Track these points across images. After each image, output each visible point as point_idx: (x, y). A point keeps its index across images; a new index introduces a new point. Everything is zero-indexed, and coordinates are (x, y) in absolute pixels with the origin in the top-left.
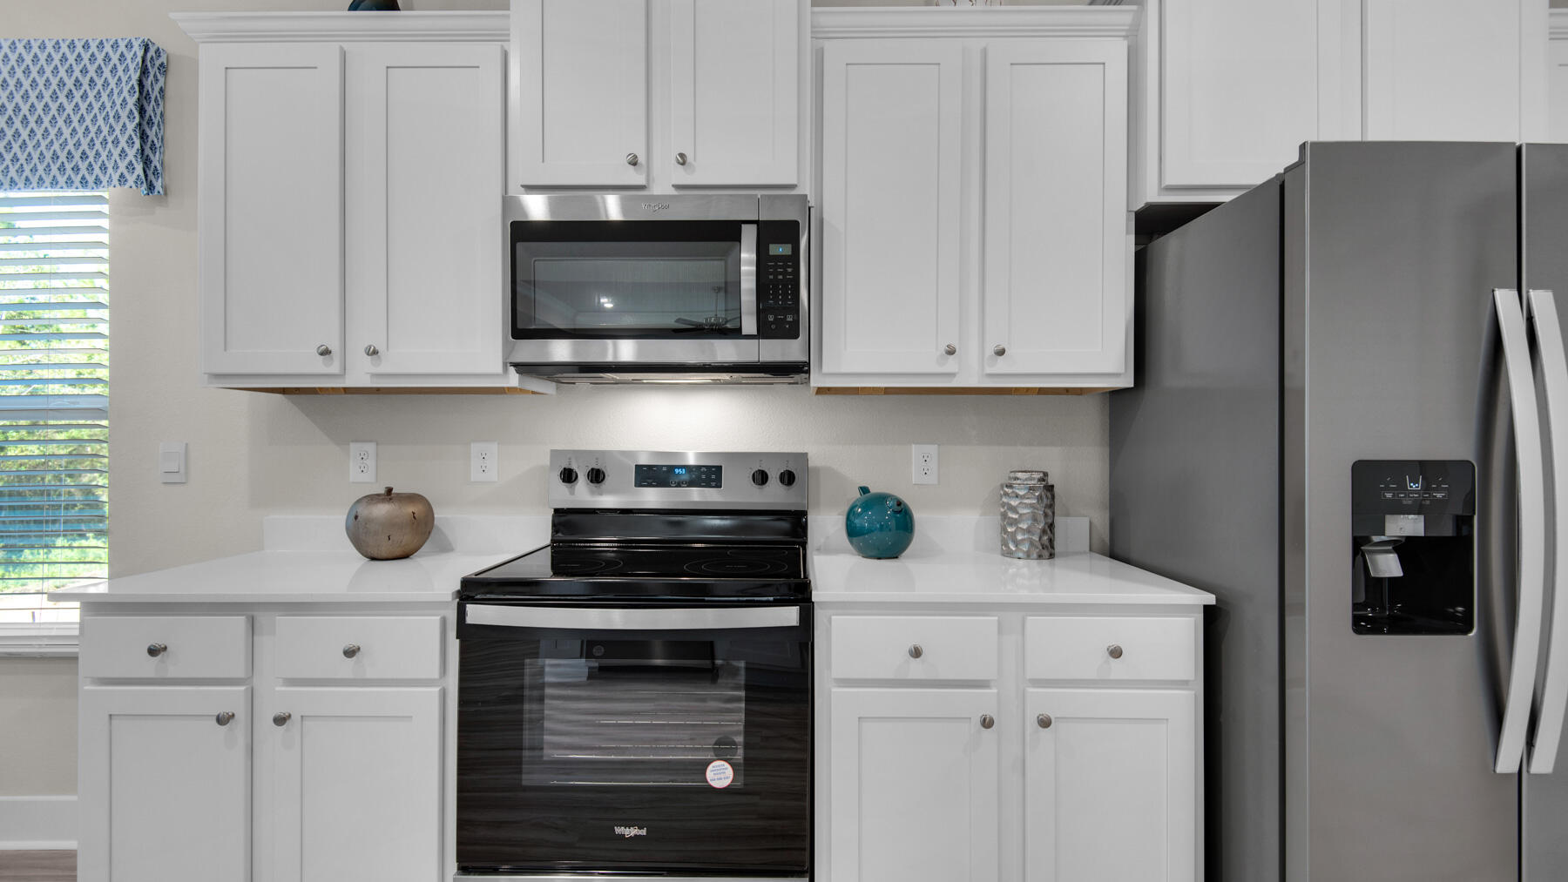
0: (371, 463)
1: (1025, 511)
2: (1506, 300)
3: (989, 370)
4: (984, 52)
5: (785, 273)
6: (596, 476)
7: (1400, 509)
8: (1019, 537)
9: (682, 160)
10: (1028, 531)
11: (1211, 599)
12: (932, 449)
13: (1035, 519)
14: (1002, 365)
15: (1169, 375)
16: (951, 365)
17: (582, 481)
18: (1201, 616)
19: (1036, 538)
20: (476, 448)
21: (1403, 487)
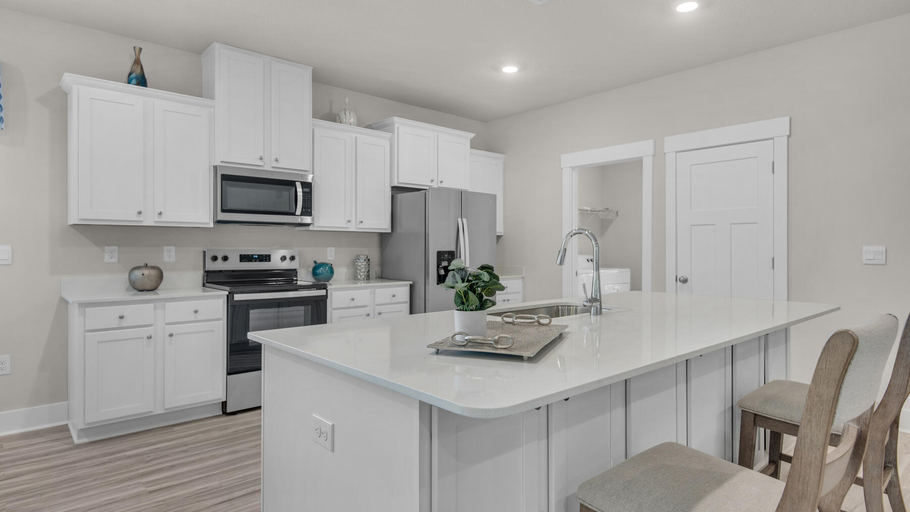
0: (116, 255)
1: (363, 266)
2: (460, 220)
3: (358, 227)
4: (356, 138)
5: (308, 197)
6: (225, 258)
7: (444, 260)
8: (361, 274)
9: (277, 160)
10: (364, 272)
11: (411, 283)
12: (333, 249)
13: (366, 268)
14: (361, 226)
15: (399, 230)
16: (349, 225)
17: (220, 260)
18: (409, 287)
19: (366, 274)
20: (165, 248)
21: (444, 256)
